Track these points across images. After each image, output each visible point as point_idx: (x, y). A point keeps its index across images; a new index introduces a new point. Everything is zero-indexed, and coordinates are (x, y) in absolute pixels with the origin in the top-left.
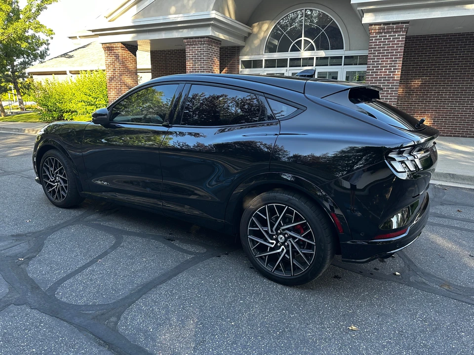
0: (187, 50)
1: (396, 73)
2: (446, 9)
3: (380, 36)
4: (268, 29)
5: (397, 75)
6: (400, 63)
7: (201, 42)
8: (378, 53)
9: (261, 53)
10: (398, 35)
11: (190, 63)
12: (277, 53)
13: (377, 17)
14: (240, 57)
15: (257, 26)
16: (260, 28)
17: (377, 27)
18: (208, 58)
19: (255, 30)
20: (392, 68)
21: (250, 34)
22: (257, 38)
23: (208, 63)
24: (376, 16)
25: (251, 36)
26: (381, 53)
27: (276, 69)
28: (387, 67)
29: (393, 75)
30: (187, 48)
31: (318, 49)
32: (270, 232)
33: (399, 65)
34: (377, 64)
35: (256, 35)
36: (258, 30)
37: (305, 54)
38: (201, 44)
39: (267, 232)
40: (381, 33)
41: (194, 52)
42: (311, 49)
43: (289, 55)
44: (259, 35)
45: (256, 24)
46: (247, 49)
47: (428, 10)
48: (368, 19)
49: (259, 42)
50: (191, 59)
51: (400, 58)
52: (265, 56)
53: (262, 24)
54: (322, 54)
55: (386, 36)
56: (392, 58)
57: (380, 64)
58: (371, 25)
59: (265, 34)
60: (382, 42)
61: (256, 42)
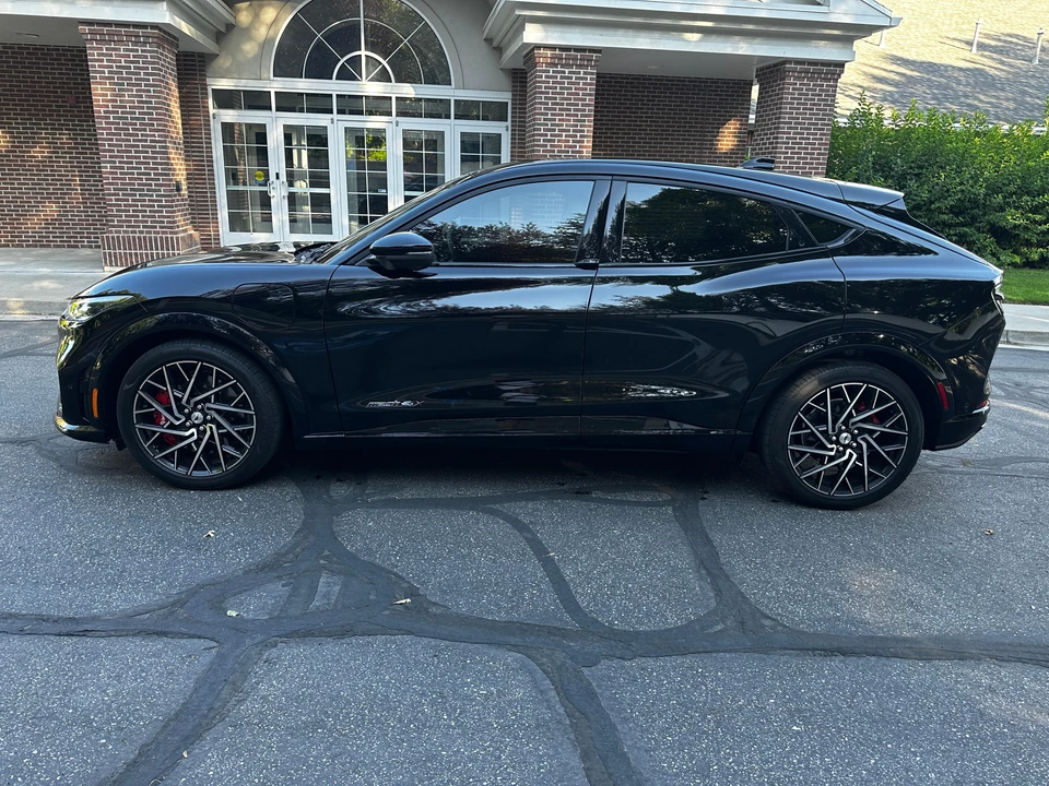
0: (93, 54)
1: (585, 144)
2: (657, 35)
3: (554, 72)
4: (275, 21)
5: (586, 147)
6: (590, 126)
7: (137, 36)
8: (553, 104)
9: (264, 76)
10: (585, 73)
11: (106, 89)
12: (303, 80)
13: (550, 34)
14: (209, 81)
15: (246, 9)
16: (256, 16)
17: (549, 52)
18: (160, 81)
19: (244, 17)
20: (578, 134)
21: (230, 27)
22: (250, 39)
23: (161, 92)
24: (546, 31)
25: (235, 31)
26: (557, 104)
27: (305, 115)
28: (569, 131)
29: (580, 147)
30: (91, 48)
31: (399, 80)
32: (830, 432)
33: (589, 130)
34: (552, 125)
35: (247, 32)
36: (250, 19)
37: (370, 88)
38: (135, 44)
39: (825, 433)
40: (556, 65)
41: (114, 61)
42: (383, 77)
43: (333, 87)
44: (254, 32)
45: (244, 5)
46: (224, 62)
47: (631, 33)
48: (533, 34)
49: (257, 48)
50: (108, 78)
51: (590, 116)
52: (276, 85)
53: (261, 7)
54: (408, 90)
55: (564, 72)
56: (577, 115)
57: (558, 125)
58: (538, 47)
59: (271, 33)
60: (559, 83)
61: (250, 48)
